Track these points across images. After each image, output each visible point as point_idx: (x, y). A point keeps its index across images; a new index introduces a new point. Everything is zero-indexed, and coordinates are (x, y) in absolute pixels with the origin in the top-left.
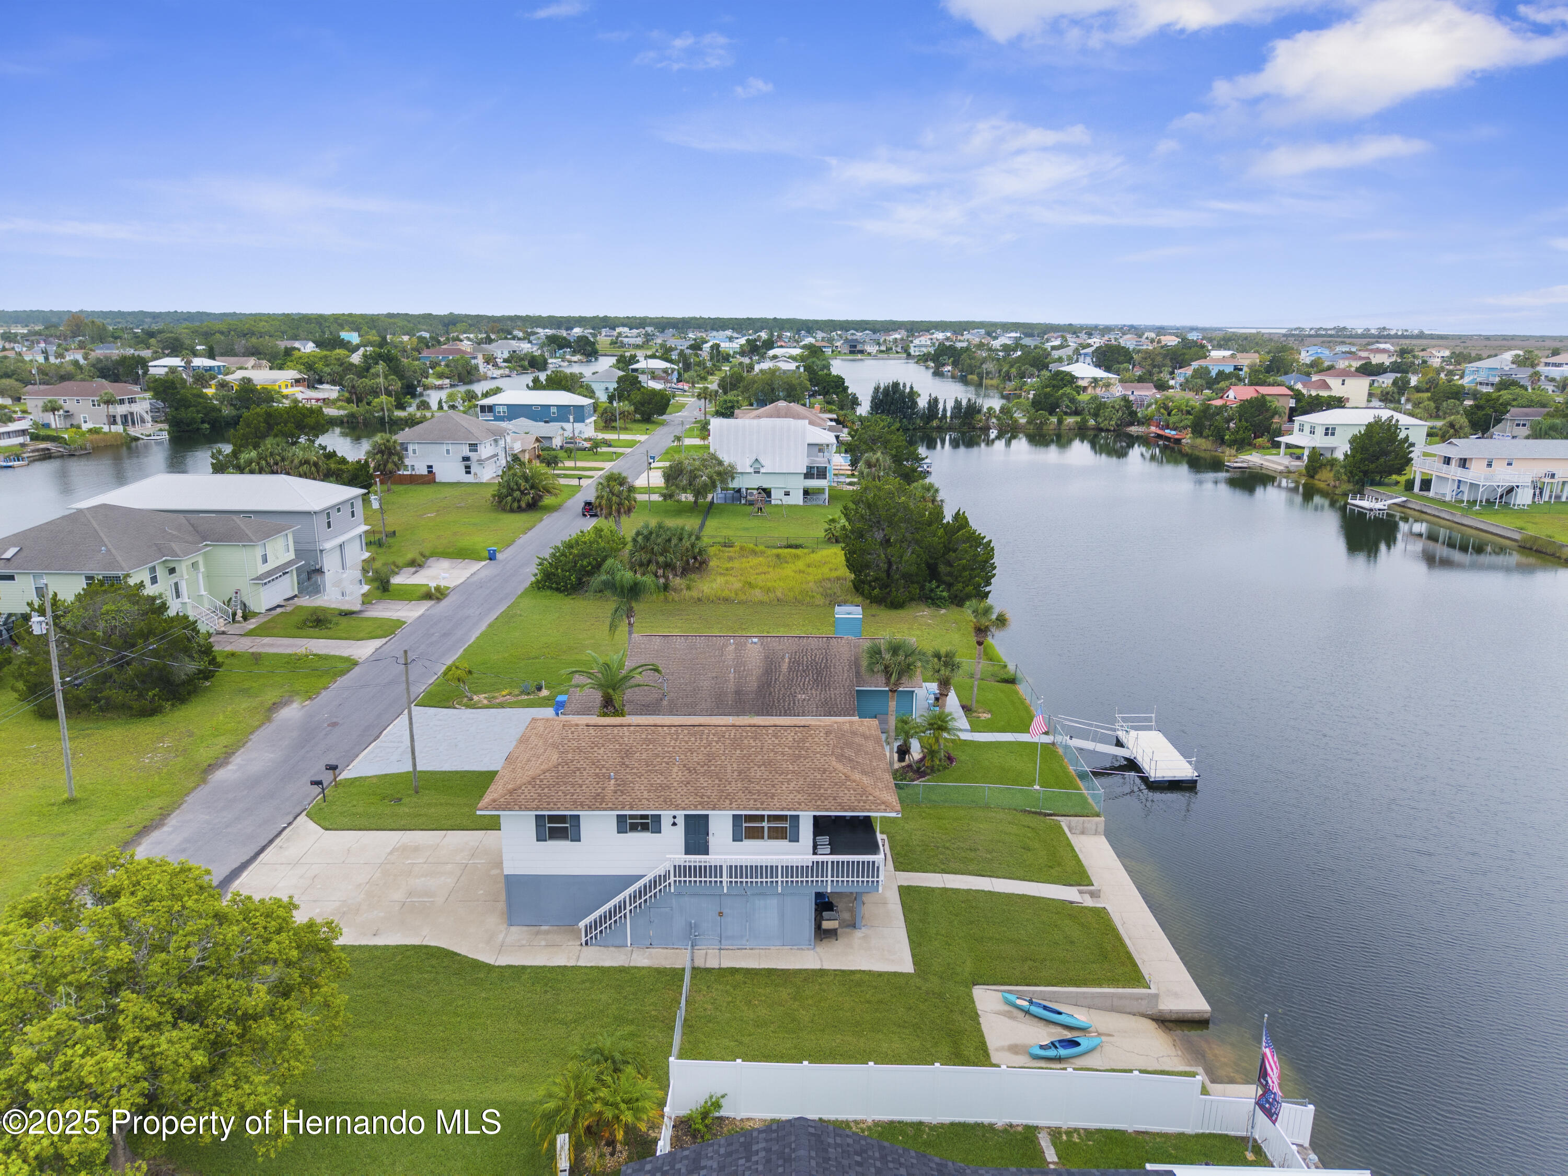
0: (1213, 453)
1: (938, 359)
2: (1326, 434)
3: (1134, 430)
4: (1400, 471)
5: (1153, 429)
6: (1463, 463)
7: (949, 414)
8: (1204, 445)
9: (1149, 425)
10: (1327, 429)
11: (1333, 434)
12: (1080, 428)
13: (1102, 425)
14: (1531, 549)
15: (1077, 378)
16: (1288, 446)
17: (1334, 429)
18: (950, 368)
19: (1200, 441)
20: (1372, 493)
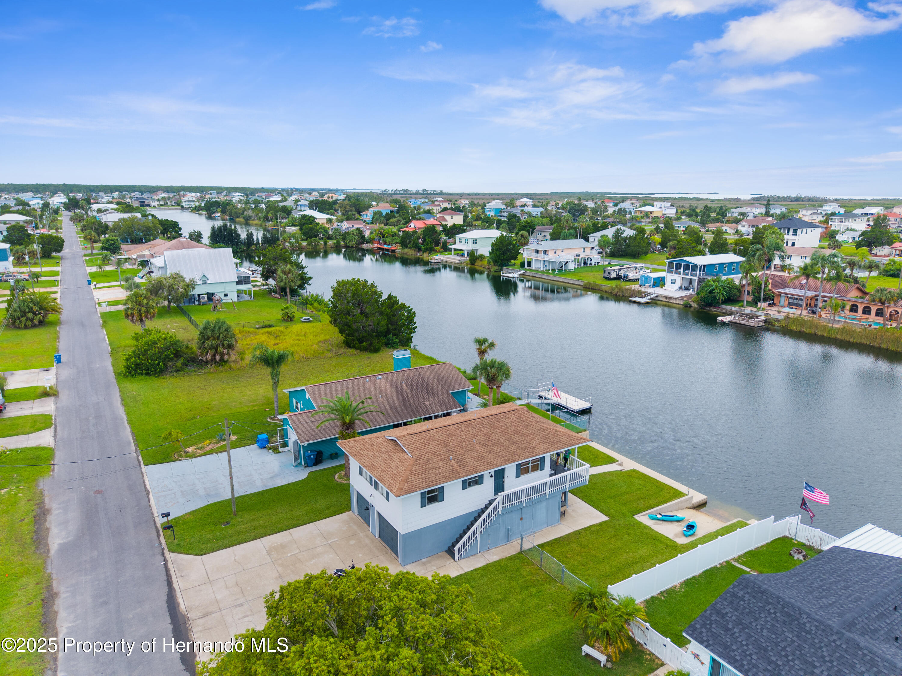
0: (416, 256)
1: (209, 209)
2: (473, 243)
3: (365, 246)
4: (515, 258)
5: (376, 245)
6: (545, 252)
7: (260, 242)
8: (410, 252)
9: (373, 243)
10: (473, 240)
11: (476, 243)
12: (337, 247)
13: (349, 244)
14: (589, 288)
15: (316, 218)
16: (455, 250)
17: (476, 240)
18: (219, 214)
19: (406, 250)
20: (507, 270)
